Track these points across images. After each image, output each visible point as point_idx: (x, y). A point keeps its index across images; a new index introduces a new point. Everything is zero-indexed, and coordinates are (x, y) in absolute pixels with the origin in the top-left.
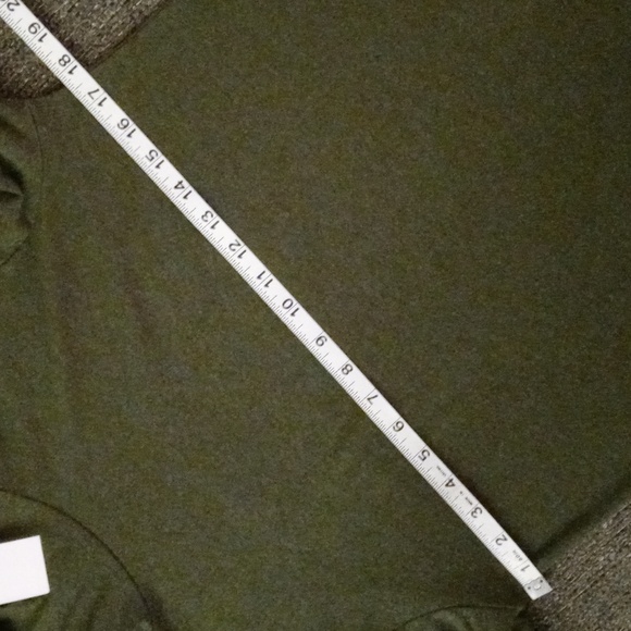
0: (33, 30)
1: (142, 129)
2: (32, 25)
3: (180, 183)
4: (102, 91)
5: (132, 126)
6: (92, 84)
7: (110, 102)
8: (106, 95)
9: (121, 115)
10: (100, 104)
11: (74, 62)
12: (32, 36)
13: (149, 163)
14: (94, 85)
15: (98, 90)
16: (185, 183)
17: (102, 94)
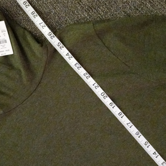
0: (111, 105)
1: (143, 135)
2: (111, 103)
3: (155, 152)
4: (131, 123)
5: (140, 134)
6: (128, 121)
7: (134, 127)
8: (132, 124)
9: (137, 130)
10: (130, 127)
11: (123, 114)
12: (110, 106)
13: (145, 146)
14: (129, 121)
15: (130, 123)
16: (157, 153)
17: (131, 124)
